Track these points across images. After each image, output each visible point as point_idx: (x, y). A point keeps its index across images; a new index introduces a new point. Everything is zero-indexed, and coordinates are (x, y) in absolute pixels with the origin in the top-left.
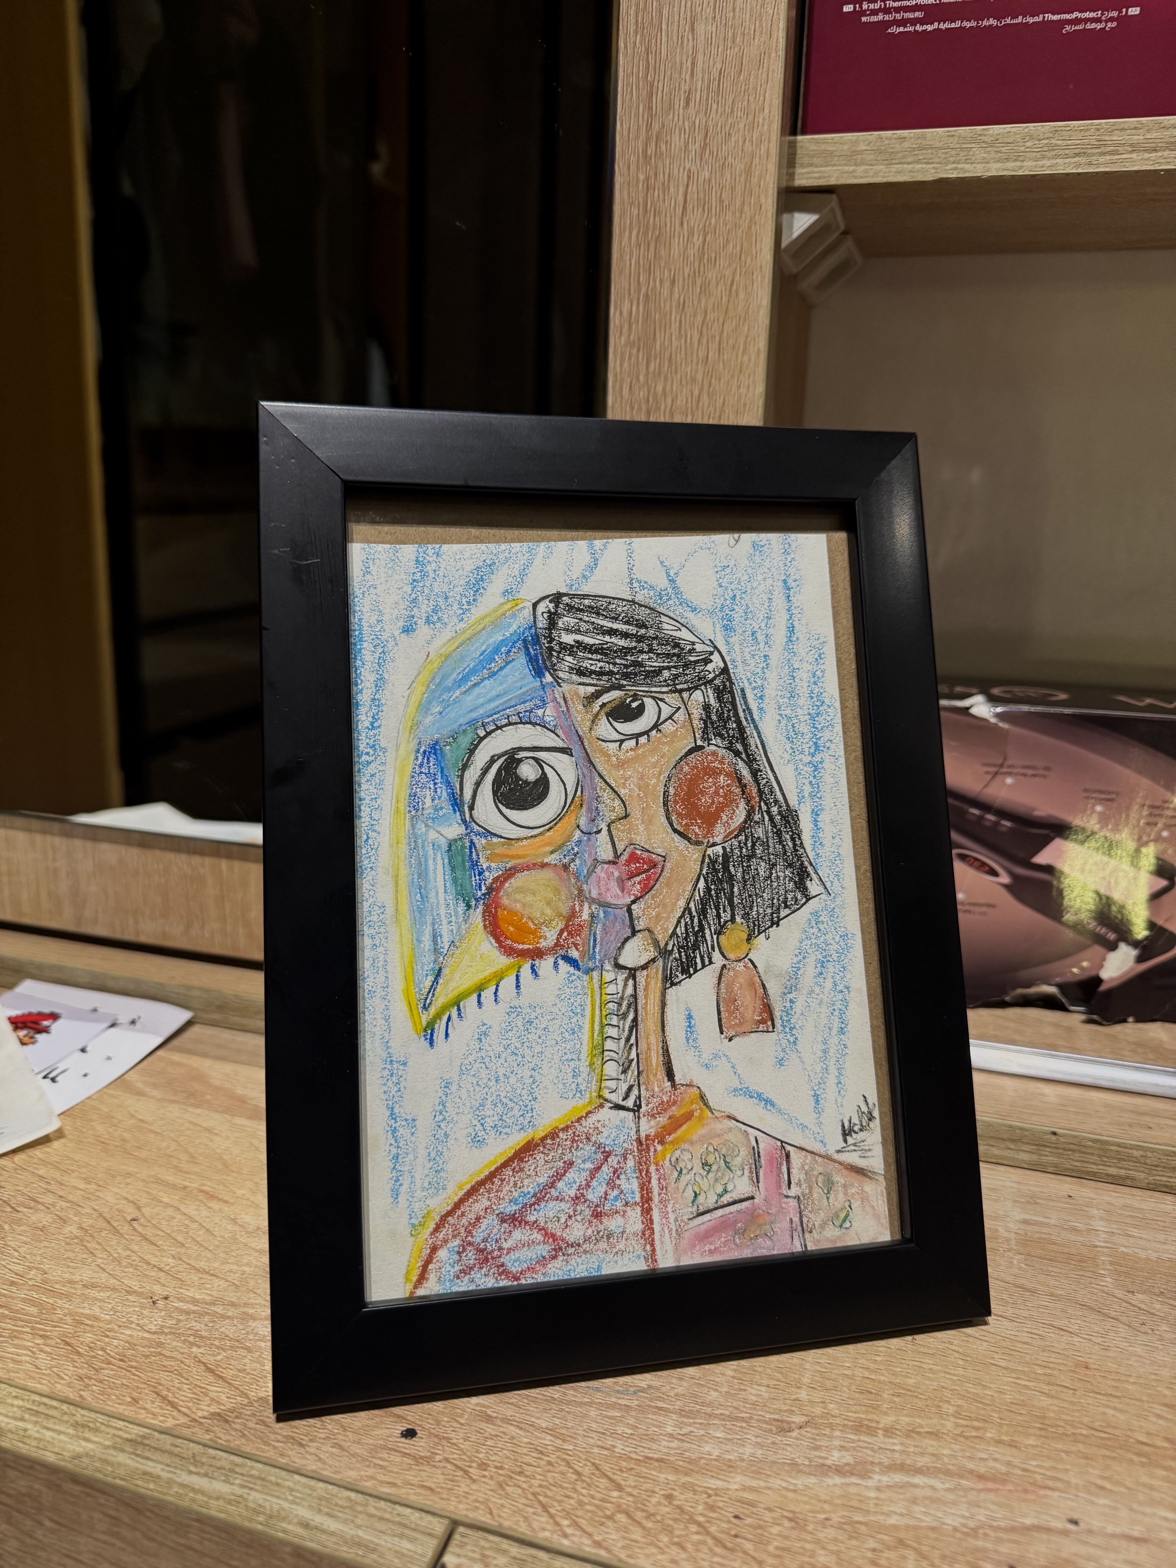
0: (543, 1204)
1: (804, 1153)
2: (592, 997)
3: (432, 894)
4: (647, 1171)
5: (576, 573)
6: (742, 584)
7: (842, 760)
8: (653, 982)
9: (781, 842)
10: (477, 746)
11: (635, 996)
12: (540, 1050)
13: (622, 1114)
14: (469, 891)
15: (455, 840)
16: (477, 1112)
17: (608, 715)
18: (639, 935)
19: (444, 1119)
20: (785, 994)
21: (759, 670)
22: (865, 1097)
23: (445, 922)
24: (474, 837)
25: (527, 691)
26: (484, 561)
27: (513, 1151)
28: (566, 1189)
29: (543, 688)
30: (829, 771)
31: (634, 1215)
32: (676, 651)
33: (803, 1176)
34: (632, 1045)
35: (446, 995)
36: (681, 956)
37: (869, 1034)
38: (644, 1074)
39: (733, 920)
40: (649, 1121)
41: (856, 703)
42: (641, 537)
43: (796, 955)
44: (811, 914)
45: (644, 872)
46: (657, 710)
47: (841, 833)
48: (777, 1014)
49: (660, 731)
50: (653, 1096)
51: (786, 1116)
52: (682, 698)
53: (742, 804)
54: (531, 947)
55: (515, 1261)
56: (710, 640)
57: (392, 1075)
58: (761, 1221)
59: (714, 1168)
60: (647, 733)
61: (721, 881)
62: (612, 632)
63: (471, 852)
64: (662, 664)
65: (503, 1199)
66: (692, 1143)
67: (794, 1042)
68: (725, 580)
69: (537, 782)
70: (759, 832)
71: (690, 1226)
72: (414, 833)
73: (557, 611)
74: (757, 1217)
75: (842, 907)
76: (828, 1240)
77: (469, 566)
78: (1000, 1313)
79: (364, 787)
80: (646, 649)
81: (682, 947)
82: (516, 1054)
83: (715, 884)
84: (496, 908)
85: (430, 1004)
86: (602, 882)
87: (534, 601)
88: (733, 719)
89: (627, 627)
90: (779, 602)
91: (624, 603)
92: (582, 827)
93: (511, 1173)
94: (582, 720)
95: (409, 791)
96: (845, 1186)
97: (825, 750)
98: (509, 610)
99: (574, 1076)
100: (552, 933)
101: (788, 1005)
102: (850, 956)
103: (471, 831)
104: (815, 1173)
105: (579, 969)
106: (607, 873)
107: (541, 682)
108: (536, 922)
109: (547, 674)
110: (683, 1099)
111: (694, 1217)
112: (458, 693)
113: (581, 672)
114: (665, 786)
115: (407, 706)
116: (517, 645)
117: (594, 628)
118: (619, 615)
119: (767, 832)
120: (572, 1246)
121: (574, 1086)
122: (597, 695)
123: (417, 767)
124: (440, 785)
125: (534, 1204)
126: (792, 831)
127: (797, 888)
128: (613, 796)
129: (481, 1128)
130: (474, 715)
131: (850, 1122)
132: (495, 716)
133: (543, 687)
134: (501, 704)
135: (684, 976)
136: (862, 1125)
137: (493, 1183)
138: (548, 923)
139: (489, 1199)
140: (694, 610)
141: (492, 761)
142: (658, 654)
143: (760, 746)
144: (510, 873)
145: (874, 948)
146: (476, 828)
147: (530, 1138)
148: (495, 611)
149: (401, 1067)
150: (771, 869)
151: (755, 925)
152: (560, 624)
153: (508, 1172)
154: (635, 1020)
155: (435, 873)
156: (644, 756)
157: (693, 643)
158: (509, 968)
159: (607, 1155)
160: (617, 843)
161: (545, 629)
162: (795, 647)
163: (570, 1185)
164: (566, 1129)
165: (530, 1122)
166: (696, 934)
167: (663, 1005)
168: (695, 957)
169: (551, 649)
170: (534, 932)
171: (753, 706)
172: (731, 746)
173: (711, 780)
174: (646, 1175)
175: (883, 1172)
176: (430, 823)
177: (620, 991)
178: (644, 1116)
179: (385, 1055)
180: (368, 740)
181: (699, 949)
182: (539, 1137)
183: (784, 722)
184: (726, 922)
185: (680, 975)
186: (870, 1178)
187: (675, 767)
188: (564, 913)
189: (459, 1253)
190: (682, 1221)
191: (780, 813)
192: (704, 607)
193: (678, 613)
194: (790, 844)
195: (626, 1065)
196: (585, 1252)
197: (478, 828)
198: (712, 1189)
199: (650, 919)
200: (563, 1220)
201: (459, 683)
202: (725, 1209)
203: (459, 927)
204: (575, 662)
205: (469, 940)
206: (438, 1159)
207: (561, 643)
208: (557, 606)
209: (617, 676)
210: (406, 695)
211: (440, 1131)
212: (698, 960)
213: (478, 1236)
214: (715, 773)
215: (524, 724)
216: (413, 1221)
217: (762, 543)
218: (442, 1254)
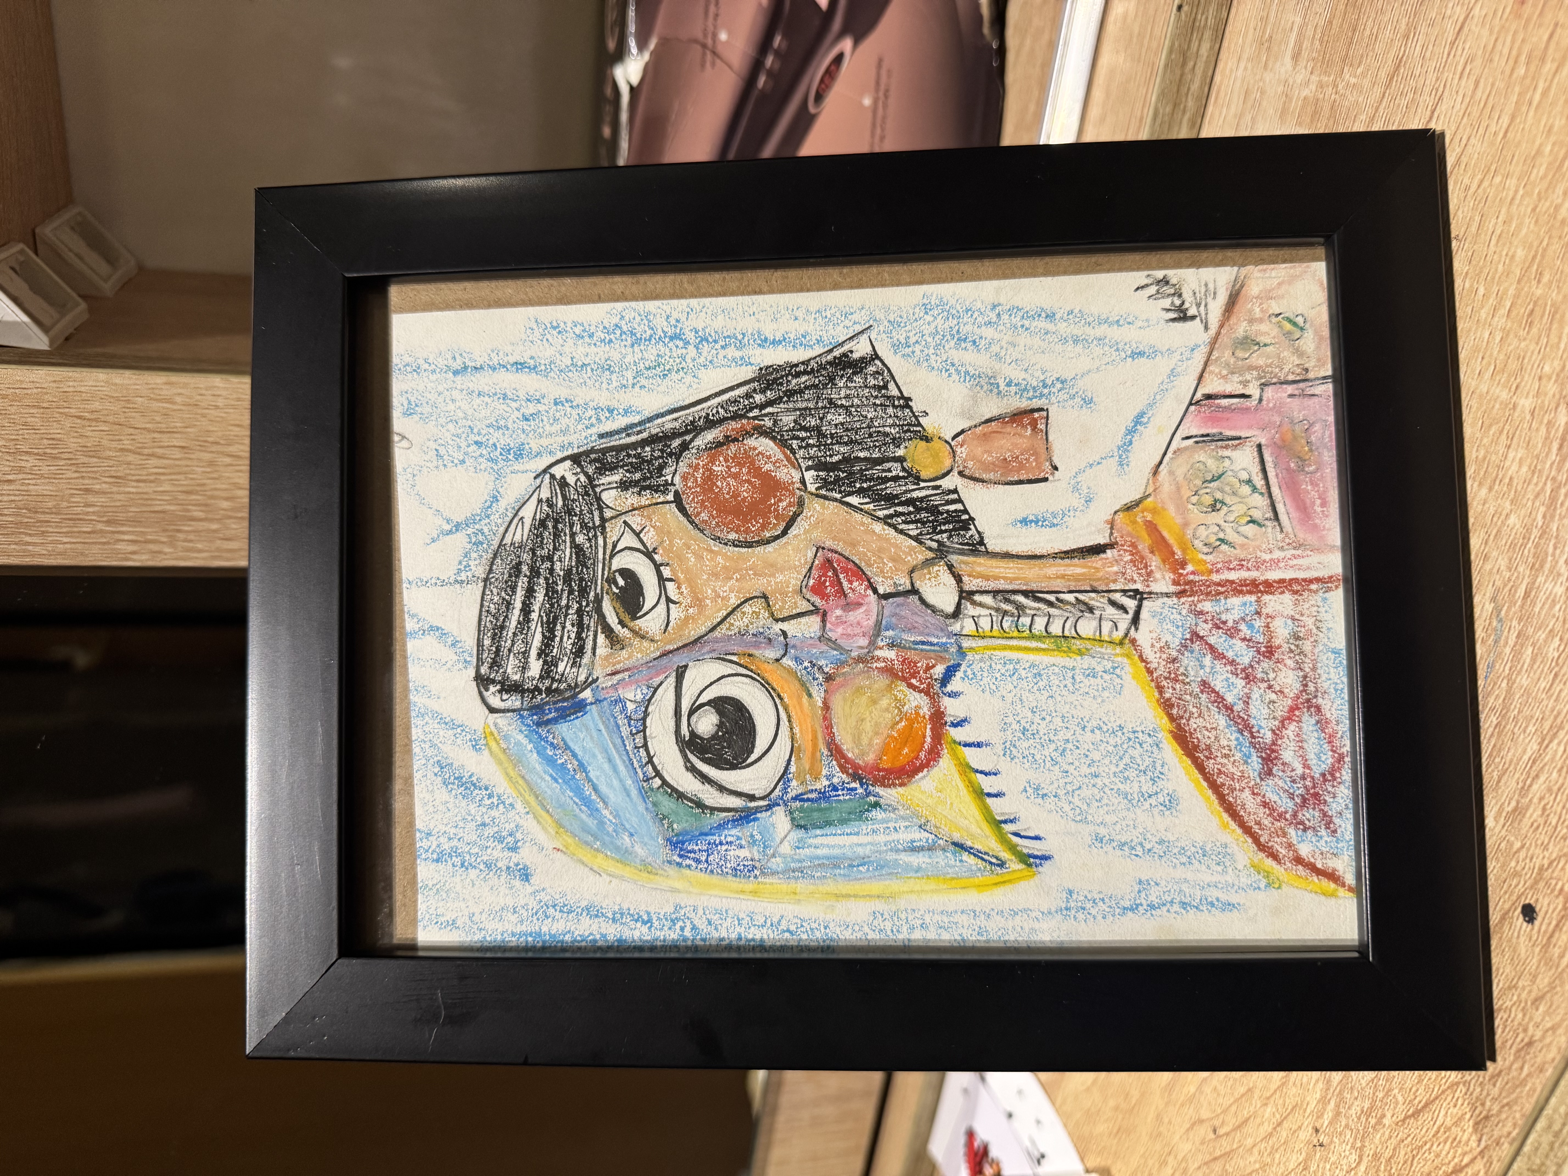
1: (1206, 375)
2: (995, 649)
3: (860, 851)
4: (1219, 584)
5: (449, 655)
6: (460, 431)
7: (694, 302)
8: (978, 569)
9: (801, 392)
10: (674, 789)
11: (995, 593)
12: (1059, 719)
13: (1144, 614)
14: (857, 805)
15: (793, 820)
16: (1134, 802)
17: (634, 618)
18: (918, 584)
19: (1141, 844)
20: (999, 393)
21: (574, 413)
22: (1138, 289)
23: (895, 836)
24: (789, 796)
25: (603, 722)
26: (436, 775)
27: (1184, 757)
28: (1235, 691)
29: (600, 701)
30: (708, 321)
31: (1272, 603)
32: (550, 525)
33: (1236, 378)
35: (987, 837)
36: (946, 531)
37: (1056, 278)
38: (1095, 584)
39: (901, 460)
40: (1155, 580)
41: (618, 279)
42: (400, 567)
43: (949, 376)
44: (895, 353)
45: (837, 576)
46: (627, 552)
47: (791, 308)
48: (1025, 404)
49: (655, 549)
50: (1124, 574)
51: (1158, 397)
52: (612, 518)
53: (751, 442)
54: (929, 727)
55: (1319, 759)
56: (535, 478)
57: (1084, 909)
58: (1289, 436)
59: (1219, 495)
60: (657, 567)
61: (851, 474)
62: (526, 610)
63: (808, 800)
64: (568, 544)
66: (1186, 525)
67: (1062, 382)
68: (455, 455)
69: (720, 713)
70: (788, 420)
71: (1290, 530)
72: (784, 872)
73: (500, 682)
74: (1283, 441)
75: (887, 310)
76: (1318, 348)
77: (442, 794)
78: (1428, 113)
79: (724, 934)
81: (935, 528)
82: (1064, 750)
83: (855, 482)
84: (879, 770)
85: (997, 858)
86: (849, 631)
87: (487, 712)
88: (639, 451)
90: (482, 381)
91: (488, 592)
92: (778, 656)
94: (641, 651)
95: (730, 877)
96: (1251, 321)
97: (680, 325)
98: (498, 744)
99: (1094, 676)
100: (912, 698)
101: (1013, 389)
102: (952, 302)
103: (782, 799)
104: (1232, 360)
105: (959, 665)
106: (837, 625)
107: (592, 704)
108: (898, 718)
109: (582, 696)
110: (1129, 534)
111: (1280, 525)
112: (605, 812)
113: (579, 652)
114: (726, 544)
115: (622, 878)
116: (544, 734)
117: (522, 633)
118: (504, 599)
119: (788, 410)
120: (1306, 685)
121: (1107, 677)
122: (608, 631)
123: (700, 866)
124: (723, 838)
125: (1251, 733)
126: (787, 375)
127: (861, 371)
128: (738, 614)
129: (1154, 798)
130: (634, 793)
131: (1168, 310)
133: (598, 701)
134: (620, 756)
135: (972, 527)
136: (1174, 294)
138: (900, 704)
139: (1242, 790)
140: (495, 499)
141: (692, 769)
142: (555, 549)
143: (675, 415)
144: (836, 751)
145: (943, 267)
146: (777, 792)
147: (1169, 736)
148: (500, 763)
149: (1075, 896)
150: (836, 406)
151: (909, 431)
152: (516, 677)
153: (1210, 765)
154: (1026, 593)
155: (833, 847)
156: (687, 571)
157: (540, 501)
158: (955, 755)
159: (1196, 636)
160: (799, 611)
161: (523, 697)
162: (543, 362)
163: (1230, 686)
164: (1160, 689)
165: (1149, 735)
166: (918, 510)
167: (1007, 556)
168: (948, 512)
169: (549, 691)
170: (911, 722)
171: (622, 422)
172: (675, 454)
173: (719, 483)
174: (1223, 586)
175: (1236, 269)
176: (770, 852)
177: (988, 612)
178: (1148, 586)
179: (1059, 917)
180: (666, 928)
181: (937, 506)
182: (1169, 724)
183: (643, 382)
184: (904, 469)
185: (970, 533)
186: (1242, 286)
187: (702, 531)
188: (887, 682)
189: (1305, 830)
190: (1283, 541)
191: (763, 391)
192: (491, 486)
193: (500, 521)
194: (804, 378)
195: (1083, 608)
196: (1314, 669)
197: (777, 790)
199: (897, 570)
200: (1273, 697)
201: (593, 811)
202: (1271, 483)
203: (903, 818)
204: (566, 659)
206: (1189, 853)
207: (541, 677)
208: (493, 681)
209: (584, 604)
211: (1155, 850)
212: (952, 507)
213: (1286, 805)
214: (710, 478)
215: (645, 727)
216: (1262, 886)
217: (405, 403)
218: (1304, 850)
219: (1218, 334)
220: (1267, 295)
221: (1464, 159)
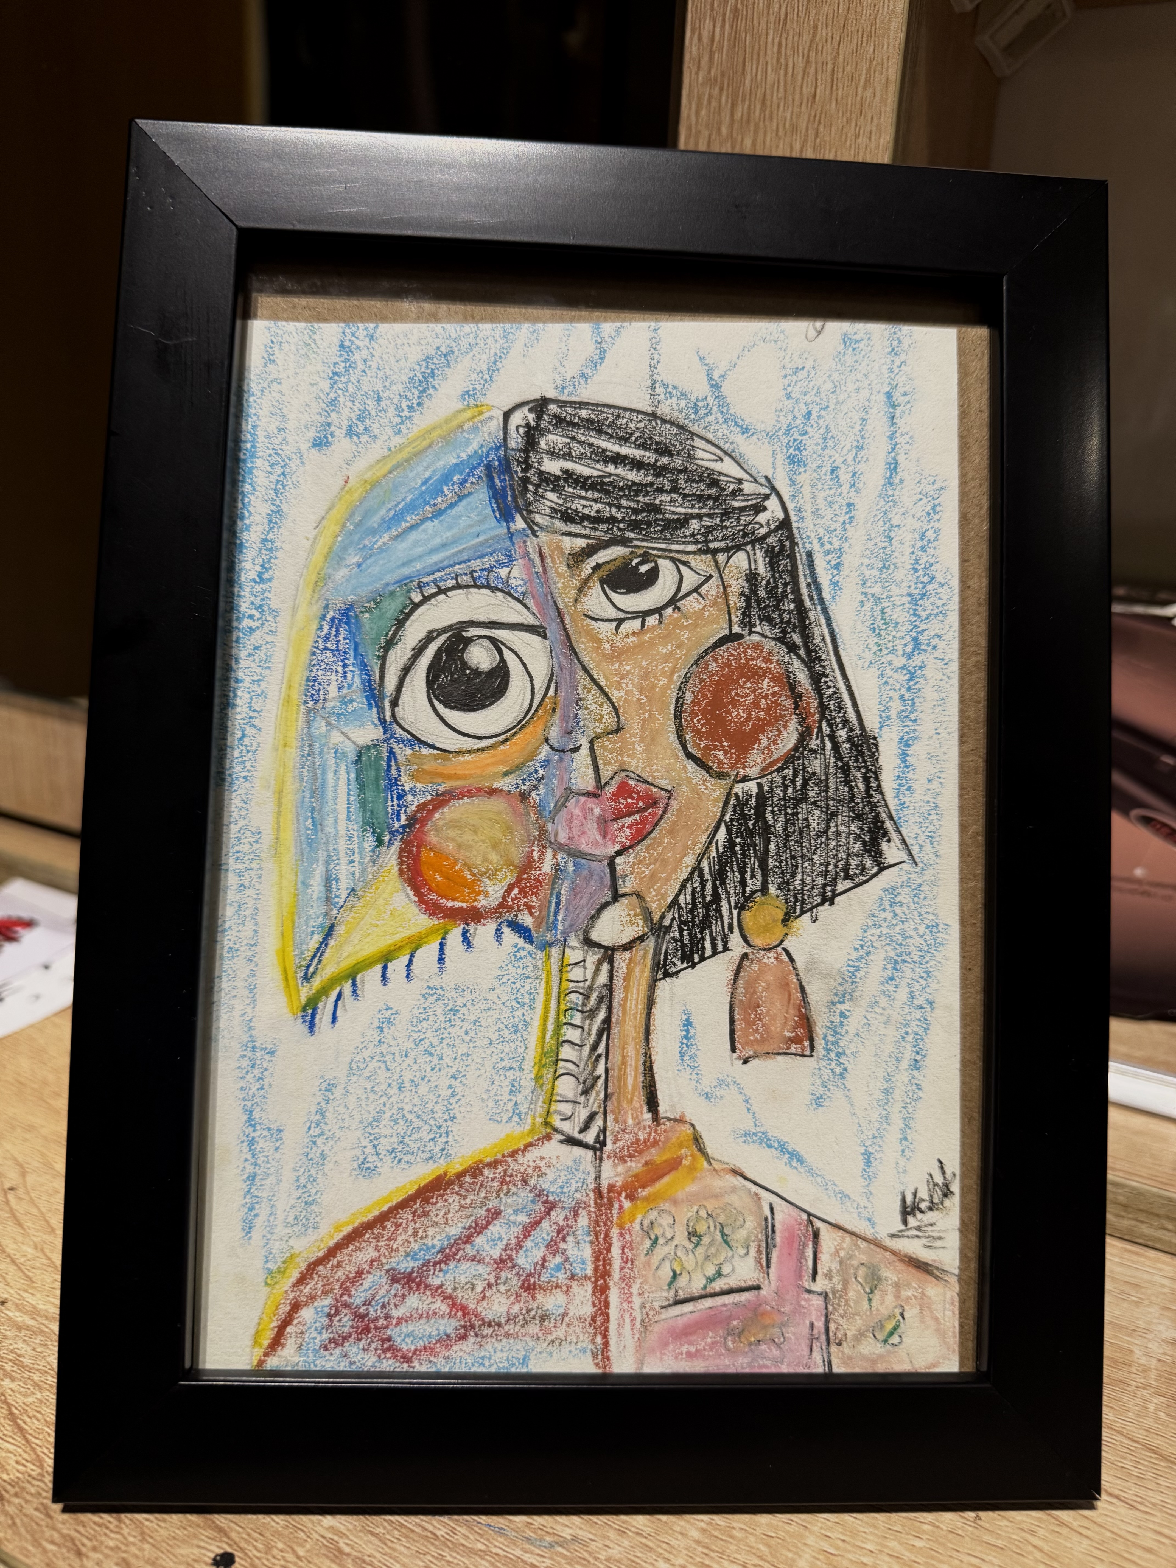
0: (452, 1265)
1: (841, 1233)
2: (547, 983)
3: (329, 821)
4: (607, 1235)
5: (571, 370)
6: (823, 395)
7: (955, 667)
8: (637, 969)
9: (847, 782)
10: (408, 616)
11: (610, 987)
12: (465, 1051)
13: (577, 1151)
14: (381, 821)
15: (368, 748)
16: (369, 1129)
17: (602, 582)
18: (624, 901)
19: (322, 1134)
20: (834, 1003)
21: (838, 525)
22: (941, 1162)
23: (344, 860)
24: (394, 745)
25: (487, 540)
26: (438, 348)
27: (416, 1187)
28: (487, 1247)
29: (511, 538)
30: (932, 682)
31: (582, 1292)
32: (713, 491)
33: (835, 1266)
34: (599, 1056)
35: (339, 962)
36: (682, 935)
37: (958, 1073)
38: (614, 1098)
39: (764, 890)
40: (615, 1166)
41: (985, 582)
42: (673, 321)
43: (856, 949)
44: (885, 890)
45: (638, 812)
46: (676, 578)
47: (942, 775)
48: (819, 1030)
49: (679, 609)
50: (624, 1131)
51: (819, 1179)
52: (716, 562)
53: (793, 723)
54: (464, 905)
55: (408, 1336)
56: (766, 477)
57: (253, 1067)
58: (767, 1321)
59: (706, 1240)
60: (659, 611)
61: (751, 833)
62: (618, 459)
63: (389, 766)
64: (690, 511)
65: (397, 1250)
66: (675, 1202)
67: (841, 1074)
68: (797, 389)
69: (492, 673)
70: (816, 765)
71: (663, 1316)
72: (309, 734)
73: (538, 425)
74: (762, 1314)
75: (934, 883)
76: (864, 1358)
77: (415, 354)
78: (1116, 1492)
79: (243, 663)
80: (668, 487)
81: (686, 923)
82: (431, 1054)
83: (742, 837)
84: (418, 847)
85: (314, 973)
86: (576, 822)
87: (506, 409)
88: (791, 597)
89: (642, 452)
90: (878, 424)
91: (640, 417)
92: (552, 741)
93: (410, 1218)
94: (565, 587)
95: (306, 673)
96: (897, 1285)
97: (929, 649)
98: (469, 420)
99: (511, 1091)
100: (497, 888)
101: (837, 1019)
102: (939, 956)
103: (392, 737)
104: (855, 1263)
105: (531, 942)
106: (583, 809)
107: (509, 528)
108: (475, 871)
109: (518, 518)
110: (668, 1139)
111: (670, 1305)
112: (386, 537)
113: (568, 517)
114: (680, 689)
115: (311, 552)
116: (477, 472)
117: (592, 453)
118: (631, 435)
119: (827, 767)
120: (490, 1325)
121: (510, 1106)
122: (589, 551)
123: (320, 640)
124: (351, 668)
125: (440, 1262)
126: (866, 767)
127: (866, 851)
128: (601, 699)
129: (373, 1151)
130: (406, 571)
131: (915, 1194)
132: (438, 575)
133: (511, 535)
134: (448, 558)
135: (685, 965)
136: (932, 1202)
137: (384, 1228)
138: (492, 874)
139: (377, 1249)
140: (745, 431)
141: (430, 638)
142: (685, 496)
143: (828, 639)
144: (442, 800)
145: (978, 948)
146: (399, 732)
147: (441, 1172)
148: (447, 421)
149: (267, 1057)
150: (828, 821)
151: (796, 900)
152: (543, 444)
153: (406, 1215)
154: (607, 1021)
155: (335, 791)
156: (651, 643)
157: (740, 481)
158: (430, 933)
159: (550, 1206)
160: (601, 767)
161: (519, 450)
162: (897, 493)
163: (493, 1242)
164: (493, 1164)
165: (443, 1150)
166: (707, 906)
167: (651, 1002)
168: (703, 939)
169: (525, 481)
170: (471, 885)
171: (824, 578)
172: (784, 637)
173: (749, 685)
174: (604, 1239)
175: (957, 1272)
176: (333, 720)
177: (589, 977)
178: (609, 1157)
179: (245, 1038)
180: (253, 598)
181: (710, 927)
182: (454, 1172)
183: (868, 605)
184: (753, 892)
185: (678, 963)
186: (937, 1278)
187: (696, 663)
188: (516, 862)
189: (329, 1315)
190: (651, 1308)
191: (850, 739)
192: (760, 427)
193: (720, 434)
194: (862, 786)
195: (589, 1083)
196: (508, 1335)
197: (402, 732)
198: (699, 1270)
199: (641, 879)
200: (479, 1289)
201: (387, 524)
202: (717, 1298)
203: (364, 871)
204: (560, 502)
205: (377, 888)
206: (309, 1186)
207: (541, 473)
208: (539, 418)
209: (621, 526)
210: (311, 537)
211: (315, 1149)
212: (708, 944)
213: (358, 1296)
214: (755, 675)
215: (479, 587)
216: (270, 1265)
217: (857, 337)
218: (306, 1314)
219: (886, 1249)
220: (925, 1305)
221: (1065, 1531)
